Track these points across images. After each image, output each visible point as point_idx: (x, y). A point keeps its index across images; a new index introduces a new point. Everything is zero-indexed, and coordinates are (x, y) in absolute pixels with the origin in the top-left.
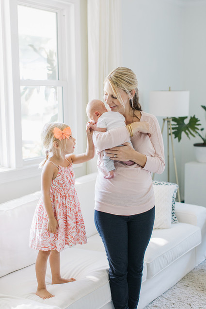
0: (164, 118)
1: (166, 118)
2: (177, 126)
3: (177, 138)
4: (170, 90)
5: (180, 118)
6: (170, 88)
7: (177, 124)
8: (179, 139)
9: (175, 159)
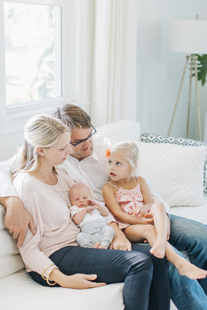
0: (188, 55)
1: (190, 55)
2: (201, 66)
3: (200, 81)
4: (197, 19)
5: (204, 55)
6: (197, 15)
7: (201, 64)
8: (203, 83)
9: (199, 108)
